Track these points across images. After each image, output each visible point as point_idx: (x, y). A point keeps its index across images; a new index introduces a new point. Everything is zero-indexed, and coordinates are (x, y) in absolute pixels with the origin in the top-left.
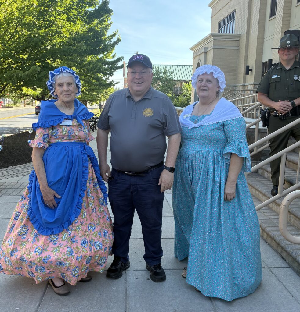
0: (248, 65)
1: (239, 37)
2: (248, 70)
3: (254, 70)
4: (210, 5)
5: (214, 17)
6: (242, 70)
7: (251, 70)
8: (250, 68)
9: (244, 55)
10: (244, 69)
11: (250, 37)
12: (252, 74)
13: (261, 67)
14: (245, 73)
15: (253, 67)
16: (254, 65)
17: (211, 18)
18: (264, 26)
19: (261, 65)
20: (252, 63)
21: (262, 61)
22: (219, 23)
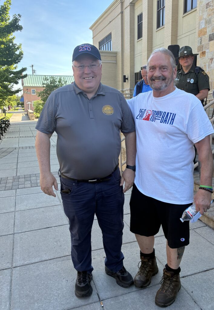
0: (124, 75)
1: (116, 53)
2: (125, 79)
3: (129, 79)
4: (91, 28)
5: (95, 37)
6: (120, 79)
7: (127, 79)
8: (126, 78)
9: (121, 67)
10: (122, 78)
11: (124, 53)
12: (128, 82)
13: (134, 77)
14: (123, 81)
15: (128, 76)
16: (129, 75)
17: (93, 38)
18: (134, 46)
19: (134, 75)
20: (127, 74)
21: (134, 72)
22: (99, 43)
